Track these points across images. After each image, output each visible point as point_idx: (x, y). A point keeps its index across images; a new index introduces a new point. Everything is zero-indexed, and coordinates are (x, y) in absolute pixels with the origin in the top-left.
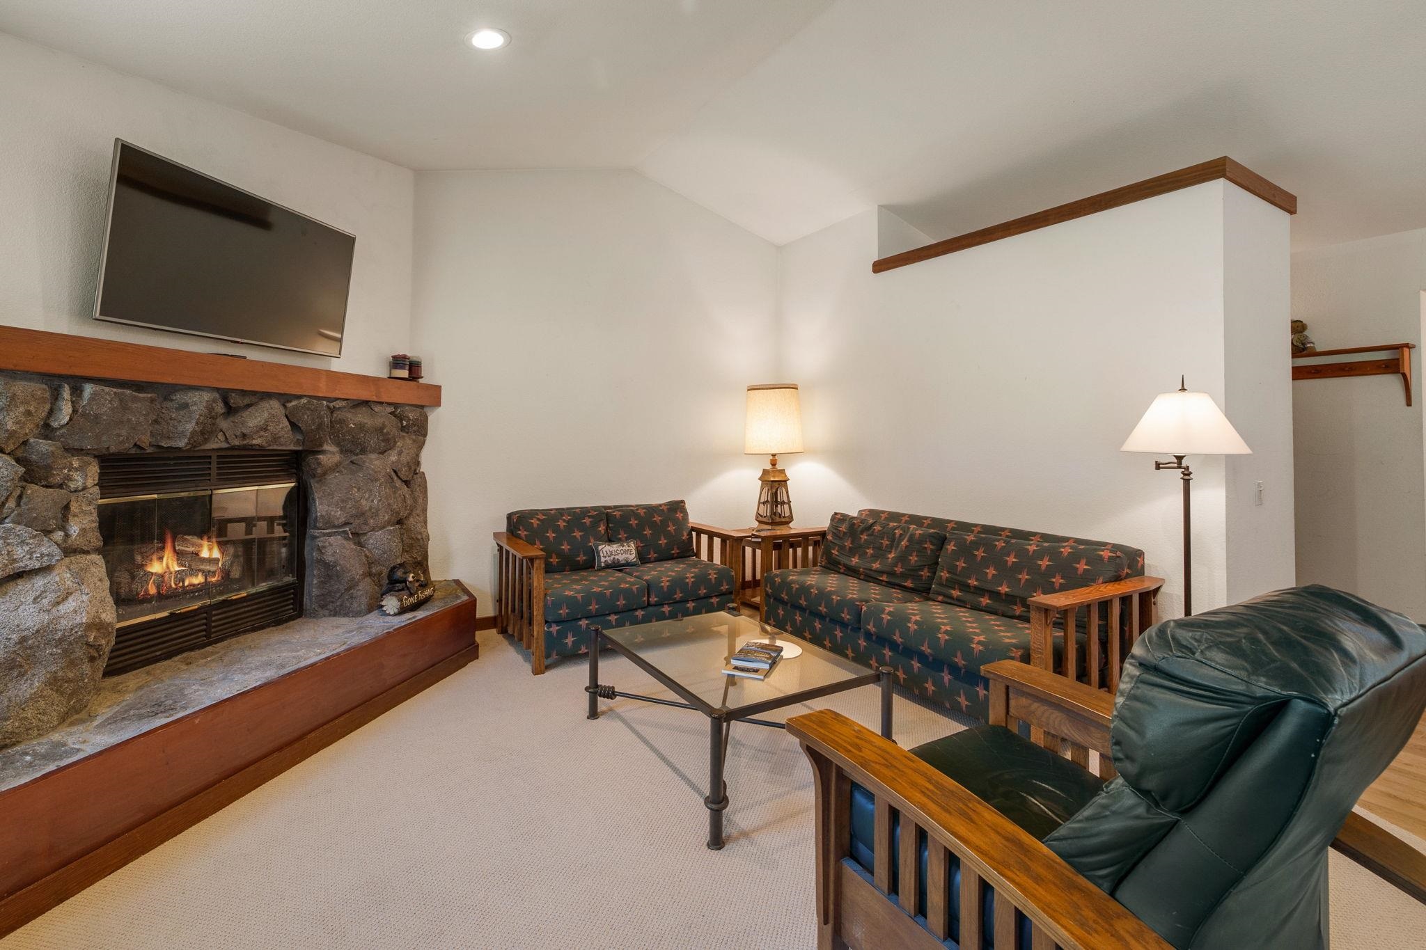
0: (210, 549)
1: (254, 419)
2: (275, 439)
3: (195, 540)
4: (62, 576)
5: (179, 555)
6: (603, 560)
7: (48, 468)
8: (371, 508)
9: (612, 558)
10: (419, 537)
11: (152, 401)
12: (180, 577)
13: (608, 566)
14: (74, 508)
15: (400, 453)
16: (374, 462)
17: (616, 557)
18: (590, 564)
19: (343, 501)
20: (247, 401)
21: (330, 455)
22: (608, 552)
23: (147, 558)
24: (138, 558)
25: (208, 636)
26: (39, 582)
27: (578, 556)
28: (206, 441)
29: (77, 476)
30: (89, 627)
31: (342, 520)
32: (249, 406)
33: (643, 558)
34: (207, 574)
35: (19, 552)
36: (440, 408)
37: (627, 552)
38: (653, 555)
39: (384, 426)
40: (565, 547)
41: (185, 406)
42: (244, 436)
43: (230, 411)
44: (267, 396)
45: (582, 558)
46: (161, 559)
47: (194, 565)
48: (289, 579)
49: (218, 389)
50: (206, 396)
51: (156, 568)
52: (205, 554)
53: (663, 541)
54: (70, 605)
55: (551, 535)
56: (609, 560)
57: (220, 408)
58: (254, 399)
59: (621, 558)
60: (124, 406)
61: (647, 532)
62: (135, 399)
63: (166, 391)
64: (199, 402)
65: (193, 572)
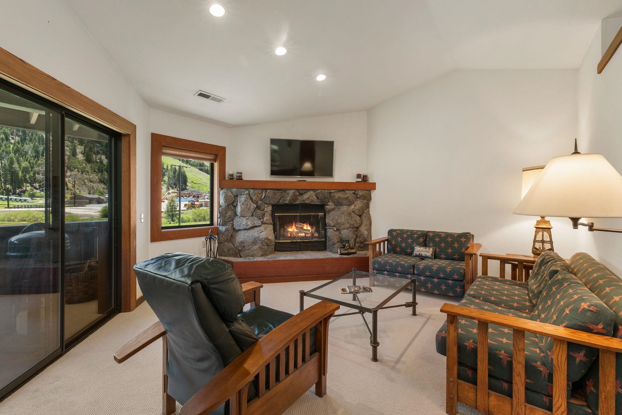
0: (307, 227)
1: (306, 196)
2: (313, 201)
3: (302, 224)
4: (262, 228)
5: (297, 227)
6: (415, 253)
7: (261, 207)
8: (341, 222)
9: (419, 253)
10: (363, 234)
11: (281, 193)
12: (297, 233)
13: (416, 256)
14: (266, 215)
15: (355, 206)
16: (344, 208)
17: (421, 253)
18: (410, 254)
19: (332, 219)
20: (304, 192)
21: (330, 206)
22: (419, 250)
23: (288, 227)
24: (286, 227)
25: (300, 249)
26: (258, 228)
27: (408, 249)
28: (295, 202)
29: (266, 208)
30: (265, 239)
31: (333, 225)
32: (305, 193)
33: (435, 256)
34: (305, 233)
35: (255, 222)
36: (375, 190)
37: (427, 252)
38: (443, 256)
39: (349, 197)
40: (403, 245)
41: (288, 194)
42: (303, 200)
43: (301, 194)
44: (310, 190)
45: (409, 250)
46: (292, 228)
47: (301, 230)
48: (324, 240)
49: (296, 189)
50: (293, 191)
51: (290, 230)
52: (305, 228)
53: (450, 251)
54: (262, 233)
55: (399, 239)
56: (418, 253)
57: (297, 193)
58: (305, 191)
59: (423, 254)
60: (275, 194)
61: (443, 245)
62: (277, 193)
63: (285, 190)
64: (291, 192)
65: (301, 232)
